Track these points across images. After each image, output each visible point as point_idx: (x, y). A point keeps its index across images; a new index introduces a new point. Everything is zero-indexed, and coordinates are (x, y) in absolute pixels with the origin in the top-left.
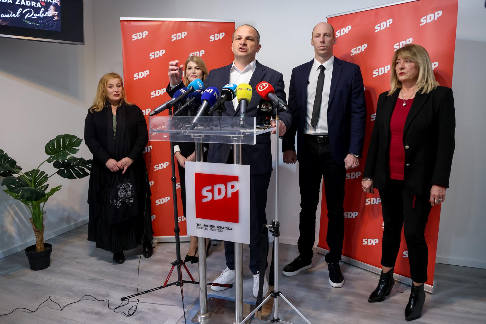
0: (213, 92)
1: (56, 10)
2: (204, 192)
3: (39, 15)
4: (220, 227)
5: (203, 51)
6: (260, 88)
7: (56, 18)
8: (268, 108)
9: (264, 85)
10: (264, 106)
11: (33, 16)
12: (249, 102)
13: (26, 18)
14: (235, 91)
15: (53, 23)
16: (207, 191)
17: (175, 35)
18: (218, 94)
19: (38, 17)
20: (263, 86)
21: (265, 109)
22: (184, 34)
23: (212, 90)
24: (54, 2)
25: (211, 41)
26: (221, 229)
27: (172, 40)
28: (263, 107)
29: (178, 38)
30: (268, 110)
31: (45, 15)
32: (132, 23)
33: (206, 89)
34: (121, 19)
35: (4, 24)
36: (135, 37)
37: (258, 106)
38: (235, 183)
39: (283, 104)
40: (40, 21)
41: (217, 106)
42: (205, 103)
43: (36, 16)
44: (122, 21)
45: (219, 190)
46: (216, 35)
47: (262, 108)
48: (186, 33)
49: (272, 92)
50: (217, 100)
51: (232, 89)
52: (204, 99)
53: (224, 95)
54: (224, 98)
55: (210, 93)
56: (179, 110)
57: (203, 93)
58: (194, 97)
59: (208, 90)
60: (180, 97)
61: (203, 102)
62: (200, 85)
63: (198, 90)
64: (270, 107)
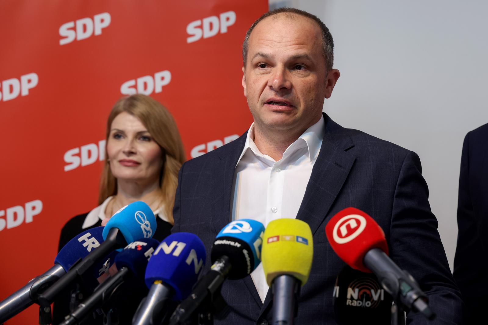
0: (185, 253)
6: (339, 234)
8: (369, 298)
9: (353, 224)
10: (357, 290)
12: (305, 281)
14: (256, 244)
18: (201, 255)
20: (348, 227)
21: (360, 298)
23: (181, 246)
28: (353, 293)
30: (368, 304)
33: (161, 241)
37: (337, 289)
39: (417, 293)
41: (197, 304)
42: (158, 288)
47: (349, 296)
49: (378, 246)
50: (199, 278)
51: (247, 240)
52: (154, 276)
53: (220, 262)
54: (220, 272)
55: (175, 257)
56: (72, 318)
57: (153, 253)
58: (122, 268)
59: (169, 245)
60: (76, 271)
61: (153, 286)
62: (146, 224)
63: (136, 244)
64: (376, 292)
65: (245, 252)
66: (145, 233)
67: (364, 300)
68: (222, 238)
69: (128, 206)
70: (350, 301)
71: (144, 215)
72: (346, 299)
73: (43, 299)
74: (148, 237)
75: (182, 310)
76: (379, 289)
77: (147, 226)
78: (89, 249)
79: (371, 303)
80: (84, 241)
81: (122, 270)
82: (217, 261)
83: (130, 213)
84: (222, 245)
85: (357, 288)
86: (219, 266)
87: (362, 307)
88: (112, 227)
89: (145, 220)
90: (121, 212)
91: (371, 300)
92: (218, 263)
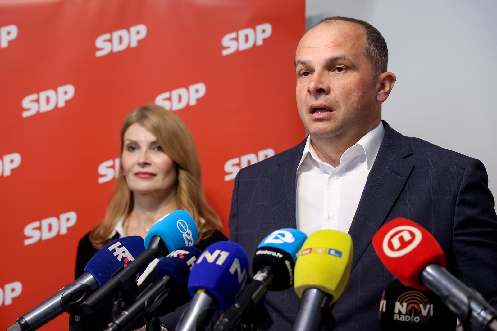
0: (228, 262)
8: (418, 313)
10: (405, 304)
18: (244, 265)
21: (409, 313)
23: (224, 255)
28: (401, 307)
30: (417, 319)
37: (383, 304)
41: (240, 313)
42: (201, 298)
47: (396, 311)
50: (242, 289)
51: (289, 250)
52: (197, 285)
53: (263, 272)
54: (263, 282)
55: (218, 265)
56: (115, 325)
57: (195, 262)
58: (164, 277)
59: (212, 253)
60: (119, 278)
61: (196, 295)
62: (187, 233)
63: (178, 252)
64: (425, 307)
65: (287, 263)
66: (187, 242)
67: (413, 315)
68: (264, 248)
69: (170, 215)
70: (398, 316)
71: (185, 224)
72: (394, 313)
73: (86, 305)
74: (190, 246)
75: (226, 320)
76: (428, 304)
77: (189, 235)
79: (420, 318)
81: (164, 278)
82: (259, 270)
83: (171, 222)
84: (263, 255)
85: (406, 302)
86: (262, 276)
87: (411, 322)
88: (154, 235)
89: (186, 228)
90: (163, 220)
91: (420, 316)
92: (261, 273)
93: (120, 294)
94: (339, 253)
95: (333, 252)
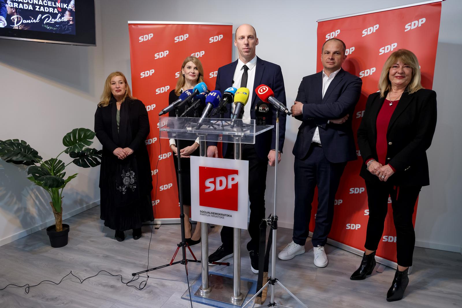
1: (71, 15)
2: (208, 183)
3: (57, 20)
4: (221, 214)
5: (204, 52)
7: (71, 23)
10: (262, 107)
11: (51, 21)
13: (45, 23)
15: (68, 27)
16: (210, 182)
17: (178, 37)
18: (221, 96)
19: (55, 21)
20: (263, 90)
22: (186, 36)
23: (215, 94)
24: (69, 8)
25: (210, 42)
26: (222, 216)
27: (175, 42)
29: (180, 40)
30: (265, 111)
31: (62, 20)
32: (139, 26)
33: (210, 92)
34: (129, 22)
35: (26, 29)
36: (141, 39)
37: (256, 107)
38: (234, 176)
40: (57, 26)
41: (220, 108)
43: (53, 20)
44: (130, 24)
45: (221, 182)
46: (215, 37)
48: (187, 35)
50: (220, 102)
51: (233, 93)
53: (226, 98)
54: (226, 101)
55: (214, 96)
57: (207, 95)
59: (212, 93)
61: (208, 104)
62: (205, 89)
63: (202, 93)
65: (232, 96)
66: (205, 91)
70: (260, 110)
71: (204, 86)
75: (216, 110)
76: (268, 107)
78: (188, 95)
80: (187, 93)
81: (199, 100)
84: (226, 94)
87: (263, 112)
88: (196, 89)
93: (187, 104)
94: (246, 94)
95: (244, 93)
